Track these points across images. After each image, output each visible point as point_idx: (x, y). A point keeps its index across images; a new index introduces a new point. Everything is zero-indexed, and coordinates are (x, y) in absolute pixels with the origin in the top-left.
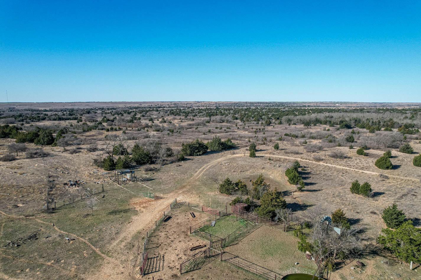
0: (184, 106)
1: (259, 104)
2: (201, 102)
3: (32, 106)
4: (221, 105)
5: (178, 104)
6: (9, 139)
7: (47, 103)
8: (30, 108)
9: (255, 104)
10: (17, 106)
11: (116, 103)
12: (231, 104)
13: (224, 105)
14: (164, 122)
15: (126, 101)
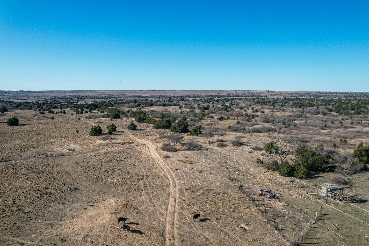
0: (258, 95)
1: (335, 95)
2: (272, 91)
3: (136, 93)
4: (293, 94)
5: (252, 93)
6: (144, 123)
7: (146, 91)
8: (136, 95)
9: (331, 94)
10: (127, 93)
11: (197, 91)
12: (304, 94)
13: (297, 94)
14: (256, 112)
15: (205, 90)
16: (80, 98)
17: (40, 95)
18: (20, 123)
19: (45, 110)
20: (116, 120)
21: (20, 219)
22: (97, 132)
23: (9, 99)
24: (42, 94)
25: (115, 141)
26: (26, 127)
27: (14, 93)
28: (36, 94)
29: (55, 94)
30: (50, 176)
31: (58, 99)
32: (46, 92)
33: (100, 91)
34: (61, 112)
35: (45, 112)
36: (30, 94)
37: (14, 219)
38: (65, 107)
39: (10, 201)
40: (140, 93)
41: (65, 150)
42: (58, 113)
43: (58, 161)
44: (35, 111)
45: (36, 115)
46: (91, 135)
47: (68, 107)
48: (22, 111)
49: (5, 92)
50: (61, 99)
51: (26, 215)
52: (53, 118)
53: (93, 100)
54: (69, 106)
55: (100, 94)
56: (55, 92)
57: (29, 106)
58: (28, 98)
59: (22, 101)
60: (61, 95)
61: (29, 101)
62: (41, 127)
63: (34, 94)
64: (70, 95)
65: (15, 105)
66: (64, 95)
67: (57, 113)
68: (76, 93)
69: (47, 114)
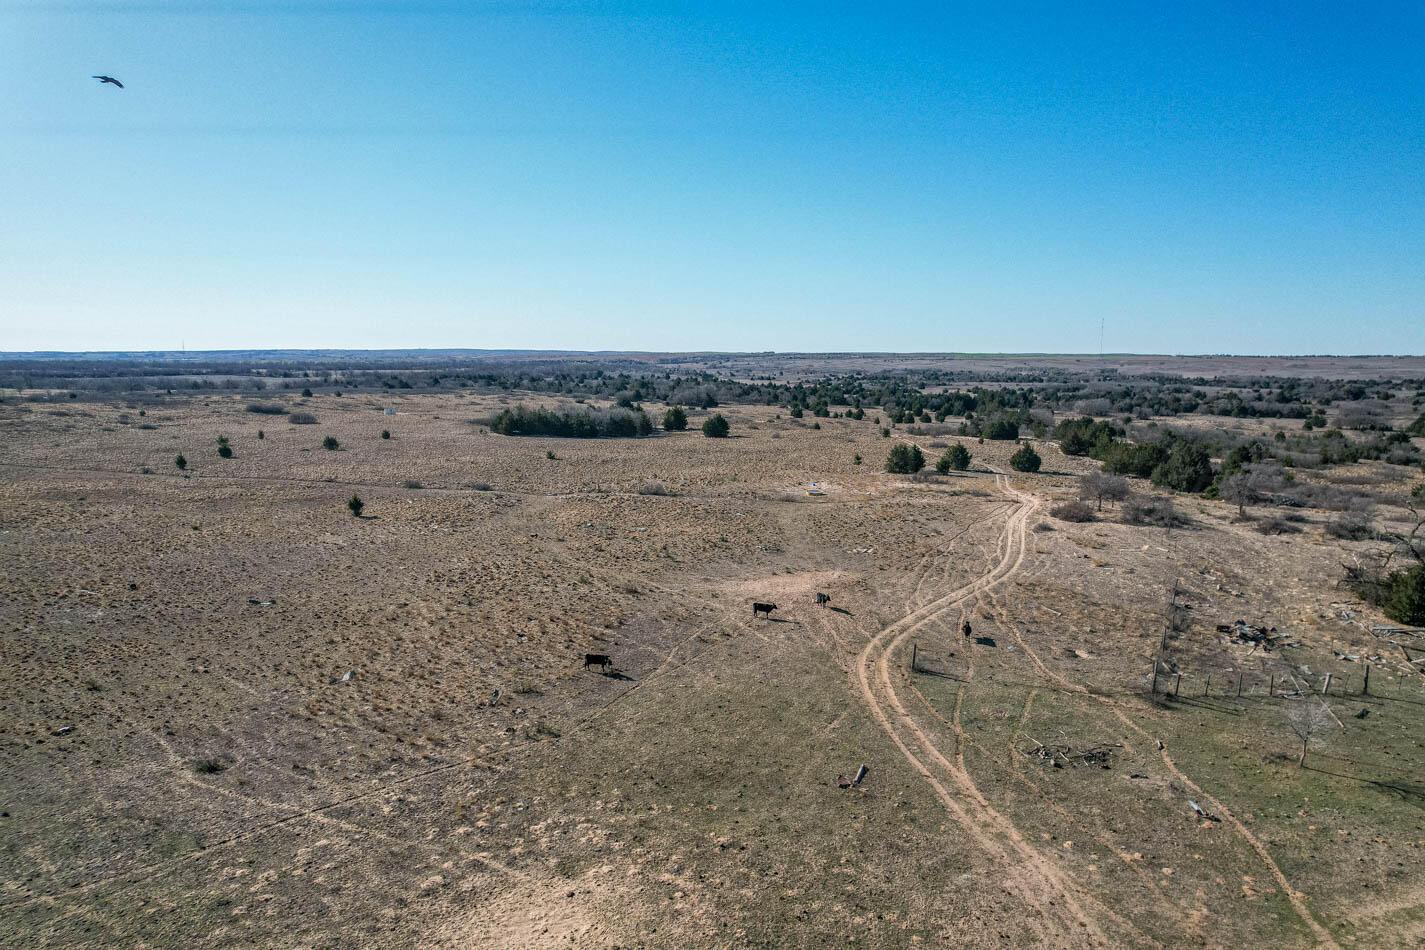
3: (1162, 366)
8: (1157, 372)
10: (1122, 366)
16: (935, 377)
17: (817, 365)
18: (732, 431)
19: (807, 407)
20: (997, 442)
21: (666, 568)
22: (907, 463)
23: (732, 375)
24: (822, 363)
25: (943, 487)
26: (742, 442)
27: (748, 359)
28: (807, 362)
29: (859, 365)
30: (742, 526)
31: (863, 379)
32: (838, 358)
33: (1019, 355)
34: (849, 414)
35: (805, 412)
36: (790, 364)
37: (658, 565)
38: (870, 404)
39: (659, 546)
40: (1179, 368)
41: (802, 492)
42: (842, 416)
43: (772, 509)
44: (782, 410)
45: (778, 417)
46: (889, 472)
47: (878, 402)
48: (751, 407)
49: (727, 357)
50: (873, 378)
51: (675, 564)
52: (817, 427)
53: (973, 385)
54: (882, 401)
55: (1013, 367)
56: (865, 356)
57: (772, 396)
58: (782, 374)
59: (759, 383)
60: (877, 368)
61: (778, 384)
62: (777, 443)
63: (799, 363)
64: (909, 367)
65: (739, 391)
66: (888, 366)
67: (836, 416)
68: (928, 362)
69: (809, 418)
